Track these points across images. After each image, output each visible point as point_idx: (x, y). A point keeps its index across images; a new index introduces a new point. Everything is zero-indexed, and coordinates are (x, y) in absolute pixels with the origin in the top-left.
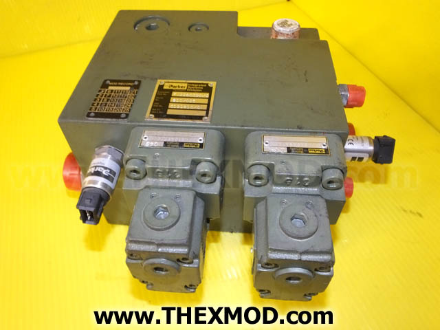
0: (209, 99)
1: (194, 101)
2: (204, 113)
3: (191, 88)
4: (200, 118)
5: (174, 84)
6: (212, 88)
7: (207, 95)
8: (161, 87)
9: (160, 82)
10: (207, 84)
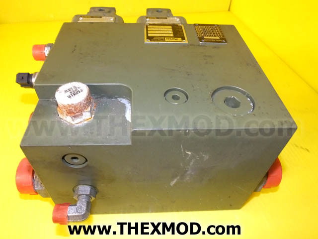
0: (147, 33)
1: (157, 32)
2: (149, 27)
3: (162, 39)
4: (150, 25)
5: (175, 40)
6: (147, 39)
7: (149, 35)
8: (183, 38)
9: (186, 42)
10: (151, 41)
